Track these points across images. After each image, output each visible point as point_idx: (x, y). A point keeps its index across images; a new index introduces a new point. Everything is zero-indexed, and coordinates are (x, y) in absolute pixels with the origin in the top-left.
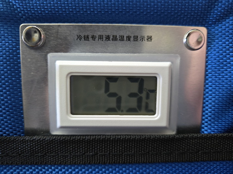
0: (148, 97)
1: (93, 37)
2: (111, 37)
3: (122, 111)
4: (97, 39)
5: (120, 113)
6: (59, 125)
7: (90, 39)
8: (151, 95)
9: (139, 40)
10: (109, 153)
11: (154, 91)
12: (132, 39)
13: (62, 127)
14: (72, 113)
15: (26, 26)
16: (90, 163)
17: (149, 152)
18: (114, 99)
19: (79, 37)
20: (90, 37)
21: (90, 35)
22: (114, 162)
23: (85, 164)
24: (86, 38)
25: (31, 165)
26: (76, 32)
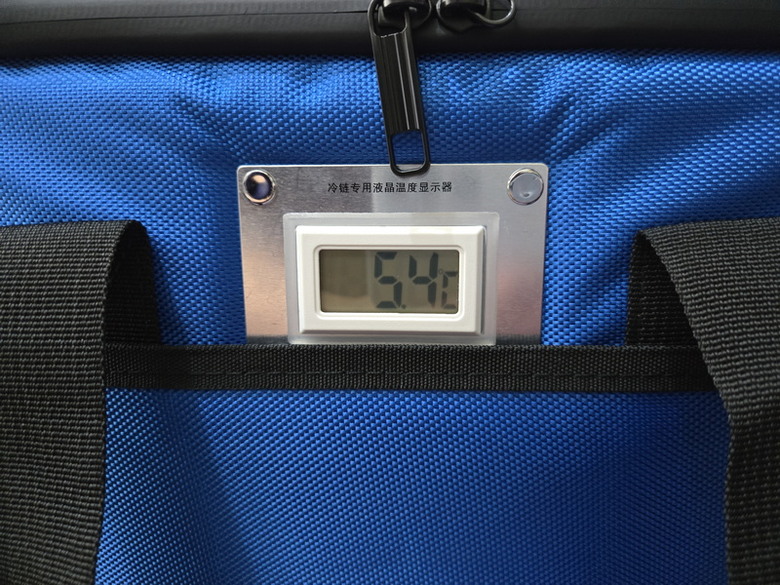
0: (445, 284)
1: (355, 187)
2: (384, 186)
3: (404, 307)
4: (361, 189)
5: (400, 309)
6: (303, 327)
7: (350, 189)
8: (451, 279)
9: (429, 190)
10: (384, 372)
11: (455, 274)
12: (417, 188)
13: (306, 332)
14: (323, 310)
15: (247, 170)
16: (352, 388)
17: (447, 373)
18: (390, 288)
19: (333, 187)
20: (349, 186)
21: (350, 182)
22: (391, 387)
23: (345, 389)
24: (344, 188)
25: (260, 389)
26: (328, 179)
